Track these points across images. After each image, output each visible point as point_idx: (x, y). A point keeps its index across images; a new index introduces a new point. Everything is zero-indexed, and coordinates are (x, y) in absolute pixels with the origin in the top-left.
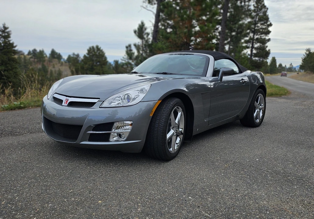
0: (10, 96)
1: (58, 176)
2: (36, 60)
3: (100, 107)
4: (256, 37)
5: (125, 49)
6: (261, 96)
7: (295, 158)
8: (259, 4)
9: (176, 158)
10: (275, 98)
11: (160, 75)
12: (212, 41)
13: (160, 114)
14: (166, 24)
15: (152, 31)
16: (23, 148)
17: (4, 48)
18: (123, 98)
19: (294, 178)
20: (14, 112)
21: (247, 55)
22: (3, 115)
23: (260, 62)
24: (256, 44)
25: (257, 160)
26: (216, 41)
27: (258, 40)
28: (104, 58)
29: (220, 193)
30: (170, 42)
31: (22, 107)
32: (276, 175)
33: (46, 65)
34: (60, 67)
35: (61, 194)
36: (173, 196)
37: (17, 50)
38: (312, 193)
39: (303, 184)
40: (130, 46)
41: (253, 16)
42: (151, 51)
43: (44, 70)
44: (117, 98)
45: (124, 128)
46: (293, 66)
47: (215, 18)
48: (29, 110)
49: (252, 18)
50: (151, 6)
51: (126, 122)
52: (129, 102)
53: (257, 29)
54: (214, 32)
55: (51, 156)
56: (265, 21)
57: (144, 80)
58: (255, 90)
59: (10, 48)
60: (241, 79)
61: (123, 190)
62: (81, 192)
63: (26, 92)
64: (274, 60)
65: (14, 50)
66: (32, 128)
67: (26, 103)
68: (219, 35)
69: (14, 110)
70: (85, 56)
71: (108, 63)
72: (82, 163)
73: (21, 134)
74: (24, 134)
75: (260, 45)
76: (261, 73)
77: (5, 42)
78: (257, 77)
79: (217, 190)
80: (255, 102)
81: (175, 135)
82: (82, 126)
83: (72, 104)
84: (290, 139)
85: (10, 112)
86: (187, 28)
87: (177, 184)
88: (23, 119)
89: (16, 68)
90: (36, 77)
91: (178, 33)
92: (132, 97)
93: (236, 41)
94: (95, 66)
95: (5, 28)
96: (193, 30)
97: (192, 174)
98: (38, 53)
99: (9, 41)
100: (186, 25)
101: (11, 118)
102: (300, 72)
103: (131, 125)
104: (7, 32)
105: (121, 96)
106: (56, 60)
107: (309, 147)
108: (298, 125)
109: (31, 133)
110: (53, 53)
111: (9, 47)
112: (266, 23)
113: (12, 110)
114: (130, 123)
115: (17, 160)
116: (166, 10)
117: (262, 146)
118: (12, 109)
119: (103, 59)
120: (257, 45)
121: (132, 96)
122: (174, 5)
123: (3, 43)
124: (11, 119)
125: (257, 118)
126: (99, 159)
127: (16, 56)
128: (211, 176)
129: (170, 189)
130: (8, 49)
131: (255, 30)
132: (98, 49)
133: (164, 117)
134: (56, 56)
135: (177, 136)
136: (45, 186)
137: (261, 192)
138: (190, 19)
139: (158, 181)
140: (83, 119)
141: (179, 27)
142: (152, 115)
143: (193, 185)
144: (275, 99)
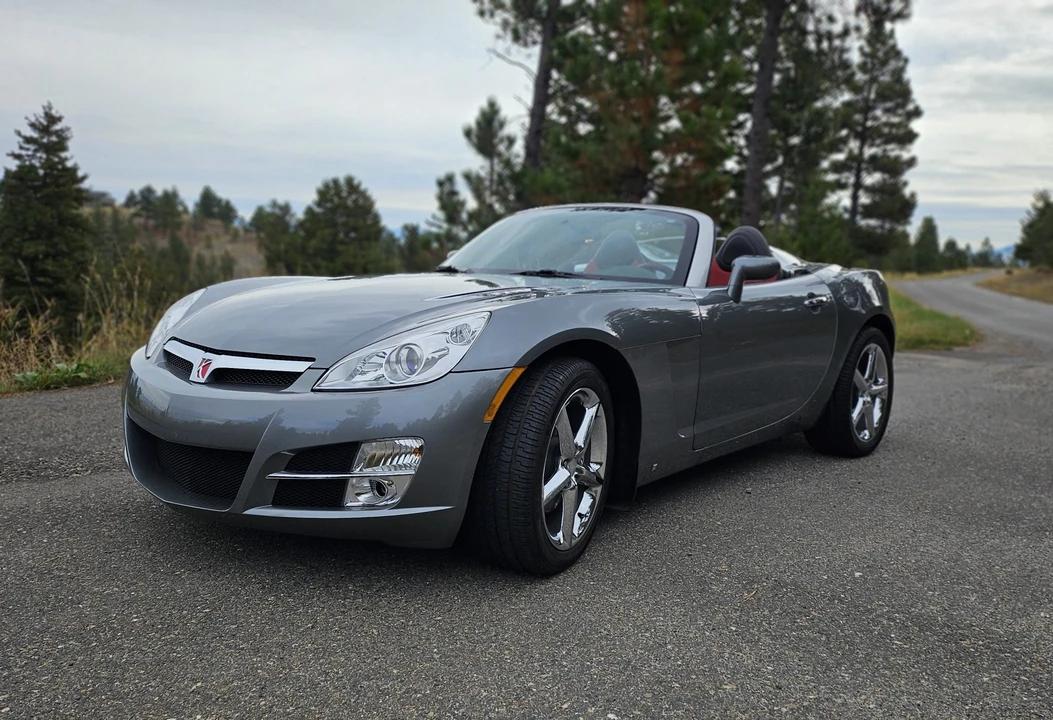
0: (47, 341)
1: (160, 629)
2: (151, 223)
3: (313, 390)
4: (869, 152)
5: (435, 190)
6: (875, 350)
7: (989, 571)
8: (879, 46)
9: (578, 568)
10: (931, 354)
11: (531, 277)
12: (722, 165)
13: (518, 414)
14: (573, 108)
15: (525, 133)
16: (59, 527)
17: (45, 185)
18: (393, 358)
19: (981, 643)
20: (53, 397)
21: (840, 210)
22: (16, 406)
23: (882, 235)
24: (869, 173)
25: (857, 574)
26: (739, 163)
27: (875, 164)
28: (370, 216)
29: (720, 701)
30: (583, 167)
31: (84, 379)
32: (921, 630)
33: (185, 241)
34: (229, 247)
35: (161, 699)
36: (551, 708)
37: (87, 191)
38: (1043, 701)
39: (1012, 666)
40: (450, 179)
41: (861, 83)
42: (519, 196)
43: (179, 254)
44: (376, 359)
45: (394, 463)
46: (991, 247)
47: (733, 89)
48: (105, 388)
49: (856, 89)
50: (524, 50)
51: (402, 442)
52: (412, 372)
53: (871, 127)
54: (731, 134)
55: (150, 554)
56: (900, 100)
57: (475, 297)
58: (857, 331)
59: (64, 185)
60: (805, 295)
61: (379, 683)
62: (232, 690)
63: (99, 328)
64: (929, 228)
65: (80, 191)
66: (102, 454)
67: (98, 365)
68: (748, 146)
69: (56, 388)
70: (309, 211)
71: (384, 235)
72: (249, 582)
73: (62, 474)
74: (72, 473)
75: (884, 180)
76: (877, 275)
77: (49, 166)
78: (864, 289)
79: (707, 687)
80: (857, 371)
81: (574, 488)
82: (251, 454)
83: (221, 378)
84: (973, 499)
85: (42, 398)
86: (636, 120)
87: (572, 662)
88: (79, 422)
89: (83, 248)
90: (134, 280)
91: (610, 136)
92: (422, 356)
93: (802, 166)
94: (342, 243)
95: (52, 119)
96: (662, 127)
97: (628, 627)
98: (158, 199)
99: (63, 161)
100: (636, 114)
101: (39, 417)
102: (1017, 266)
103: (419, 451)
104: (57, 133)
105: (388, 352)
106: (218, 222)
107: (1037, 531)
108: (1003, 450)
109: (96, 470)
110: (208, 200)
111: (62, 181)
112: (903, 105)
113: (48, 388)
114: (415, 444)
115: (32, 569)
116: (569, 63)
117: (876, 525)
118: (49, 386)
119: (369, 222)
120: (872, 179)
121: (425, 352)
122: (599, 48)
123: (42, 167)
124: (39, 422)
125: (861, 426)
126: (312, 567)
127: (86, 210)
128: (691, 635)
129: (543, 684)
130: (58, 186)
131: (866, 129)
132: (352, 186)
133: (533, 424)
134: (216, 210)
135: (581, 489)
136: (109, 664)
137: (863, 697)
138: (650, 93)
139: (506, 652)
140: (254, 430)
141: (614, 120)
142: (492, 418)
143: (625, 669)
144: (930, 357)
